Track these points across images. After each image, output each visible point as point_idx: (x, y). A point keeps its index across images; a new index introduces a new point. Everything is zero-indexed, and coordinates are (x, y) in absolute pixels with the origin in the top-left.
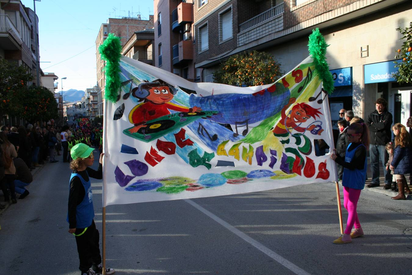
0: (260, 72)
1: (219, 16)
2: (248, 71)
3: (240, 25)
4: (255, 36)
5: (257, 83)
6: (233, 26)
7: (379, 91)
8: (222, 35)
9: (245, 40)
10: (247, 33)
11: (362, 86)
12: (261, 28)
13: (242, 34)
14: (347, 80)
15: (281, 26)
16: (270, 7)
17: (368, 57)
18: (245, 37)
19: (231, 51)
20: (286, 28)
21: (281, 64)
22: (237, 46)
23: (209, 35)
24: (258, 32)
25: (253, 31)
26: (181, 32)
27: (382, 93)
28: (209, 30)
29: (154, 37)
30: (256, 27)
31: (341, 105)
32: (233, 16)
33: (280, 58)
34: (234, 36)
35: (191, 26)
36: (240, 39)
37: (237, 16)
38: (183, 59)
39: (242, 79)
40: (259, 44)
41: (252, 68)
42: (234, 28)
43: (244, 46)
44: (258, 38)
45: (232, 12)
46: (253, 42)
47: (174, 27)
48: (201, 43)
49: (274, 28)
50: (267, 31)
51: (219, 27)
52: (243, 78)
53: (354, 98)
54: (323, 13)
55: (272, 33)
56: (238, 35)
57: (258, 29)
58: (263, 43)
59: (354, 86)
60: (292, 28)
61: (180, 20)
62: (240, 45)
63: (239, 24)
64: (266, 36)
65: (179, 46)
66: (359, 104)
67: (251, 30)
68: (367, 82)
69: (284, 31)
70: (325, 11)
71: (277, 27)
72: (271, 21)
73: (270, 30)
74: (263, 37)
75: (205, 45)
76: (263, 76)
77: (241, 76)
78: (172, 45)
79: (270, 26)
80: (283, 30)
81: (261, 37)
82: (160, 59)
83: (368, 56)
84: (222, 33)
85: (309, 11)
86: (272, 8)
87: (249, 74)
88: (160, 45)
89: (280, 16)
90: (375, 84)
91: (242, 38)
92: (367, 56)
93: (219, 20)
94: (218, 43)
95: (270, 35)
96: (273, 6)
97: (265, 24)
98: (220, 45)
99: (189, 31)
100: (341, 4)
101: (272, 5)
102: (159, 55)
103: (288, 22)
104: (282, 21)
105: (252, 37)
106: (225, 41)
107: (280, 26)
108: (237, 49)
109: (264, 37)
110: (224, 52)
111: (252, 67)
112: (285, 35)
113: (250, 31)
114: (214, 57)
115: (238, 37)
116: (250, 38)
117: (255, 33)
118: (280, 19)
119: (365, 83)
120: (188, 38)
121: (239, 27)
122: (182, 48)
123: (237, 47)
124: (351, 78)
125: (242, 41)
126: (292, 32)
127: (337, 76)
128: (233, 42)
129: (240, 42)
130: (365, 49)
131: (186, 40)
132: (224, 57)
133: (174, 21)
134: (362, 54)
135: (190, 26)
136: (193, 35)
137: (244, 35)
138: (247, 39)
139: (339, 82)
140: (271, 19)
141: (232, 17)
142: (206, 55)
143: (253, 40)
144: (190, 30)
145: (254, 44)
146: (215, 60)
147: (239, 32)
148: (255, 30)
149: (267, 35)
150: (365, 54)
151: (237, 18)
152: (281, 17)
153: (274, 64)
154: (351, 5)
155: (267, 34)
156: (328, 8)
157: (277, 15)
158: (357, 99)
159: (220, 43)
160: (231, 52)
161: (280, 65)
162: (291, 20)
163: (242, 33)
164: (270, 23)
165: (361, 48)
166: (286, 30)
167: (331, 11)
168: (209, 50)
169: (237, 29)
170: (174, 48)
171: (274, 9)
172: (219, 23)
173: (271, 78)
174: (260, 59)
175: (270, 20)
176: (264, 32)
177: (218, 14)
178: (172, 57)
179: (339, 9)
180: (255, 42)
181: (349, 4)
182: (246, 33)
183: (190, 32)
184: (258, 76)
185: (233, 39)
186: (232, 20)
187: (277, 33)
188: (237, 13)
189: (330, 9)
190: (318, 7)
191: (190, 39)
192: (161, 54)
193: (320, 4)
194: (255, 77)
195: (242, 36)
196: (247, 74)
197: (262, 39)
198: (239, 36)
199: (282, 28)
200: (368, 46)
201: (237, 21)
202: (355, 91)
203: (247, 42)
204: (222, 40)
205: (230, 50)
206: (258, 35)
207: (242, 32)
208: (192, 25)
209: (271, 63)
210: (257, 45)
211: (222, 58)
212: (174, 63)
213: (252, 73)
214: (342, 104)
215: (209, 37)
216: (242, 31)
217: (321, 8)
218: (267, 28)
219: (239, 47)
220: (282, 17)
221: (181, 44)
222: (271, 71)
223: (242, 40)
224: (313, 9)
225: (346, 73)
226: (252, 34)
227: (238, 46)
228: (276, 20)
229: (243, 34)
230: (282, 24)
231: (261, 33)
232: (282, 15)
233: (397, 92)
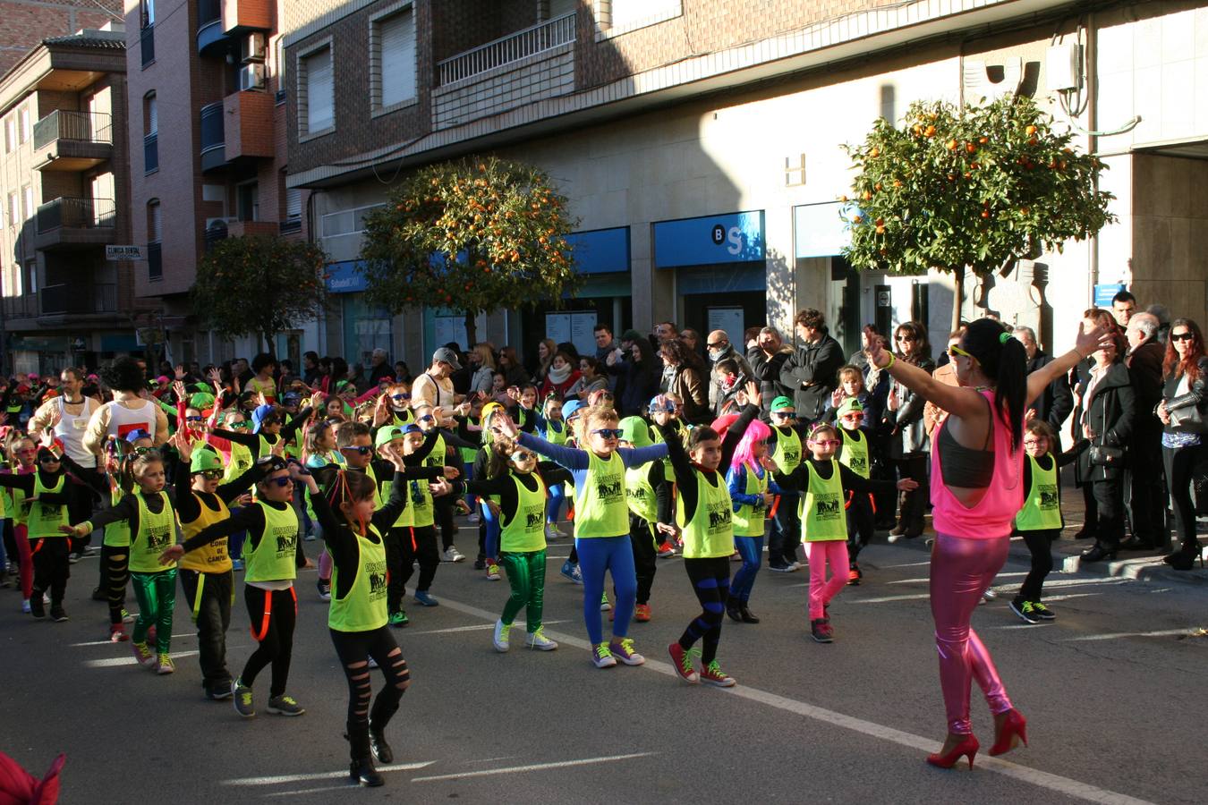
0: (509, 220)
1: (371, 26)
2: (476, 218)
3: (440, 63)
4: (489, 103)
5: (502, 253)
6: (418, 64)
7: (835, 278)
8: (380, 89)
9: (457, 113)
10: (464, 92)
11: (790, 264)
12: (506, 79)
13: (447, 93)
14: (751, 244)
15: (568, 81)
16: (534, 22)
17: (803, 186)
18: (457, 104)
19: (409, 142)
20: (581, 89)
21: (568, 196)
22: (431, 127)
23: (335, 82)
24: (498, 90)
25: (481, 87)
26: (229, 59)
27: (843, 283)
28: (335, 69)
29: (125, 62)
30: (492, 76)
31: (737, 314)
32: (420, 31)
33: (564, 180)
34: (420, 96)
35: (267, 44)
36: (441, 109)
37: (430, 33)
38: (239, 154)
39: (456, 241)
40: (502, 128)
41: (488, 208)
42: (421, 72)
43: (454, 131)
44: (498, 109)
45: (414, 20)
46: (484, 121)
47: (205, 41)
48: (307, 105)
49: (545, 85)
50: (526, 92)
51: (371, 63)
52: (460, 239)
53: (771, 294)
54: (686, 59)
55: (542, 100)
56: (433, 95)
57: (497, 81)
58: (512, 125)
59: (772, 261)
60: (600, 90)
61: (231, 20)
62: (441, 126)
63: (436, 58)
64: (522, 106)
65: (226, 109)
66: (784, 311)
67: (476, 84)
68: (803, 254)
69: (578, 97)
70: (691, 54)
71: (556, 82)
72: (537, 63)
73: (536, 88)
74: (512, 110)
75: (321, 115)
76: (517, 232)
77: (454, 230)
78: (196, 101)
79: (535, 79)
80: (575, 93)
81: (508, 106)
82: (151, 146)
83: (804, 182)
84: (380, 82)
85: (647, 48)
86: (540, 24)
87: (478, 228)
88: (149, 98)
89: (565, 51)
90: (824, 258)
91: (448, 106)
92: (800, 182)
93: (371, 40)
94: (369, 112)
95: (535, 104)
96: (544, 19)
97: (520, 69)
98: (374, 119)
99: (260, 60)
100: (732, 40)
101: (539, 15)
102: (145, 134)
103: (588, 71)
104: (571, 67)
105: (481, 105)
106: (392, 110)
107: (565, 80)
108: (431, 136)
109: (518, 108)
110: (387, 145)
111: (486, 206)
112: (578, 108)
113: (472, 85)
114: (352, 155)
115: (433, 102)
116: (473, 108)
117: (490, 93)
118: (565, 59)
119: (799, 256)
120: (257, 85)
121: (437, 71)
122: (237, 117)
123: (432, 133)
124: (761, 242)
125: (448, 116)
126: (601, 102)
127: (724, 234)
128: (418, 116)
129: (441, 118)
130: (795, 163)
131: (250, 90)
132: (387, 159)
133: (206, 21)
134: (788, 175)
135: (262, 44)
136: (273, 73)
137: (455, 95)
138: (465, 110)
139: (730, 249)
140: (540, 54)
141: (415, 36)
142: (322, 149)
143: (481, 114)
144: (264, 57)
145: (486, 128)
146: (358, 167)
147: (437, 84)
148: (489, 84)
149: (526, 105)
150: (796, 177)
151: (430, 42)
152: (567, 53)
153: (548, 199)
154: (757, 46)
155: (525, 101)
156: (698, 44)
157: (557, 47)
158: (779, 297)
159: (373, 115)
160: (410, 145)
161: (567, 200)
162: (597, 68)
163: (449, 90)
164: (534, 69)
165: (787, 160)
166: (583, 95)
167: (707, 54)
168: (335, 132)
169: (432, 72)
170: (204, 116)
171: (548, 26)
172: (371, 48)
173: (541, 240)
174: (510, 181)
175: (535, 61)
176: (516, 94)
177: (366, 18)
178: (198, 144)
179: (726, 53)
180: (488, 120)
181: (749, 43)
182: (459, 89)
183: (263, 62)
184: (504, 233)
185: (418, 104)
186: (413, 44)
187: (556, 102)
188: (430, 24)
189: (703, 51)
190: (671, 41)
191: (264, 88)
192: (155, 129)
193: (678, 33)
194: (494, 235)
195: (448, 98)
196: (471, 228)
197: (511, 114)
198: (436, 97)
199: (571, 88)
200: (803, 157)
201: (431, 50)
202: (773, 274)
203: (465, 120)
204: (379, 105)
205: (406, 139)
206: (498, 100)
207: (446, 86)
208: (272, 40)
209: (541, 195)
210: (493, 130)
211: (380, 161)
212: (207, 166)
213: (486, 224)
214: (741, 312)
215: (336, 90)
216: (448, 82)
217: (679, 44)
218: (526, 82)
219: (438, 131)
220: (571, 56)
221: (230, 103)
222: (540, 219)
223: (445, 113)
224: (659, 44)
225: (750, 227)
226: (480, 96)
227: (434, 130)
228: (554, 63)
229: (451, 92)
230: (571, 77)
231: (507, 97)
232: (571, 48)
233: (883, 280)
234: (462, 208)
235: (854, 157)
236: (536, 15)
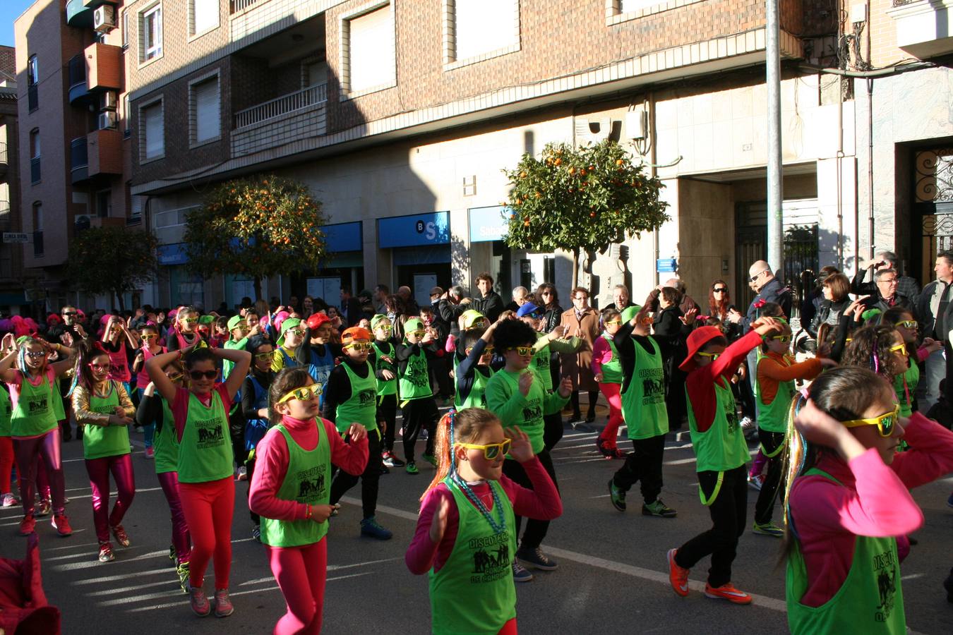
0: (283, 217)
1: (189, 88)
2: (261, 215)
3: (236, 114)
4: (269, 140)
5: (279, 238)
6: (222, 114)
7: (495, 254)
8: (195, 130)
9: (247, 146)
10: (252, 133)
11: (466, 245)
12: (281, 125)
13: (241, 134)
14: (442, 233)
15: (322, 127)
16: (299, 88)
17: (474, 196)
18: (247, 140)
19: (216, 165)
20: (331, 131)
21: (322, 201)
22: (230, 157)
23: (165, 125)
24: (275, 132)
25: (264, 130)
26: (91, 108)
27: (500, 258)
28: (165, 116)
29: (17, 108)
30: (271, 122)
31: (433, 278)
32: (223, 92)
33: (319, 191)
34: (223, 135)
35: (118, 99)
36: (237, 144)
37: (230, 93)
38: (98, 172)
39: (248, 231)
40: (278, 156)
41: (269, 209)
42: (223, 119)
43: (246, 158)
44: (275, 144)
45: (219, 85)
46: (266, 152)
47: (74, 95)
48: (145, 140)
49: (307, 129)
50: (294, 133)
51: (190, 112)
52: (250, 229)
53: (455, 265)
54: (399, 114)
55: (304, 139)
56: (232, 133)
57: (275, 126)
58: (284, 155)
59: (455, 243)
60: (343, 133)
61: (93, 82)
62: (237, 155)
63: (234, 111)
64: (291, 142)
65: (90, 141)
66: (463, 276)
67: (261, 127)
68: (475, 239)
69: (328, 137)
70: (402, 110)
71: (314, 127)
72: (301, 115)
73: (300, 131)
74: (285, 145)
75: (155, 146)
76: (289, 225)
77: (247, 223)
78: (68, 136)
79: (300, 125)
80: (326, 135)
81: (280, 143)
82: (36, 166)
83: (475, 193)
84: (195, 125)
85: (374, 106)
86: (303, 89)
87: (263, 222)
88: (34, 133)
89: (320, 107)
90: (488, 242)
91: (242, 142)
92: (472, 193)
93: (189, 98)
94: (188, 145)
95: (300, 142)
96: (305, 86)
97: (290, 118)
98: (192, 149)
99: (113, 109)
100: (429, 103)
101: (302, 83)
102: (32, 157)
103: (335, 119)
104: (324, 118)
105: (264, 142)
106: (203, 144)
107: (319, 126)
108: (230, 162)
109: (288, 144)
110: (200, 167)
111: (268, 207)
112: (328, 144)
113: (258, 128)
114: (176, 174)
115: (232, 139)
116: (258, 143)
117: (270, 134)
118: (320, 113)
119: (472, 241)
120: (111, 126)
121: (234, 118)
122: (97, 148)
123: (231, 159)
124: (448, 231)
125: (242, 148)
126: (343, 140)
127: (424, 227)
128: (221, 148)
129: (237, 149)
130: (470, 181)
131: (106, 129)
132: (200, 176)
133: (77, 82)
134: (465, 189)
135: (114, 98)
136: (122, 116)
137: (246, 135)
138: (253, 145)
139: (428, 236)
140: (303, 109)
141: (219, 95)
142: (155, 168)
143: (263, 147)
144: (116, 107)
145: (267, 157)
146: (178, 182)
147: (234, 127)
148: (269, 128)
149: (295, 141)
150: (470, 190)
151: (230, 99)
152: (321, 109)
153: (308, 203)
154: (445, 106)
155: (293, 139)
156: (407, 105)
157: (314, 104)
158: (460, 266)
159: (191, 147)
160: (216, 167)
161: (321, 204)
162: (341, 118)
163: (242, 131)
164: (299, 118)
165: (464, 179)
166: (332, 136)
167: (413, 111)
168: (165, 158)
169: (230, 119)
170: (74, 146)
171: (308, 91)
172: (190, 103)
173: (305, 230)
174: (284, 191)
175: (300, 113)
176: (287, 135)
177: (186, 83)
178: (69, 163)
179: (425, 110)
180: (268, 152)
181: (440, 104)
182: (249, 131)
183: (115, 111)
184: (280, 225)
185: (222, 140)
186: (218, 101)
187: (314, 140)
188: (230, 88)
189: (411, 108)
190: (390, 102)
191: (115, 128)
192: (38, 154)
193: (394, 97)
194: (273, 227)
195: (242, 136)
196: (258, 222)
197: (284, 147)
198: (234, 136)
199: (323, 131)
200: (475, 177)
201: (230, 105)
202: (456, 252)
203: (253, 151)
204: (195, 140)
205: (213, 163)
206: (275, 138)
207: (240, 129)
208: (121, 96)
209: (305, 200)
210: (272, 158)
211: (195, 177)
212: (75, 179)
213: (268, 219)
214: (435, 276)
215: (166, 129)
216: (242, 126)
217: (395, 104)
218: (294, 127)
219: (234, 158)
220: (324, 111)
221: (92, 137)
222: (304, 216)
223: (239, 146)
224: (382, 104)
225: (441, 222)
226: (263, 136)
227: (232, 157)
228: (313, 115)
229: (244, 133)
230: (324, 124)
231: (281, 137)
232: (324, 105)
233: (525, 256)
234: (252, 209)
235: (510, 177)
236: (300, 83)
